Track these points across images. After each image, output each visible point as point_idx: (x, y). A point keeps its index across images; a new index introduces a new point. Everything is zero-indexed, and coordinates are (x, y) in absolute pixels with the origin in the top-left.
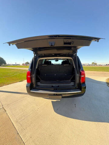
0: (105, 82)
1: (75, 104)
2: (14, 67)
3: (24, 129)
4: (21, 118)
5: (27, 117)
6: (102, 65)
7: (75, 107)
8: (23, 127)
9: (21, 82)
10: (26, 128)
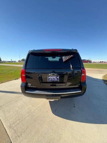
0: (102, 79)
1: (74, 104)
2: (9, 64)
3: (19, 137)
4: (16, 122)
5: (22, 120)
6: (96, 63)
7: (74, 107)
8: (17, 134)
9: (16, 80)
10: (21, 134)
